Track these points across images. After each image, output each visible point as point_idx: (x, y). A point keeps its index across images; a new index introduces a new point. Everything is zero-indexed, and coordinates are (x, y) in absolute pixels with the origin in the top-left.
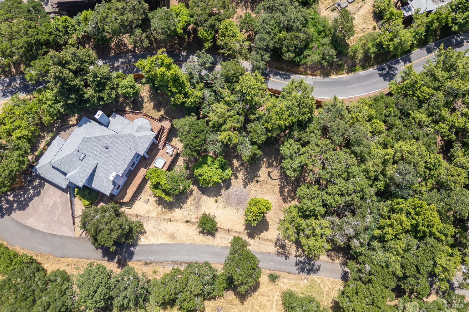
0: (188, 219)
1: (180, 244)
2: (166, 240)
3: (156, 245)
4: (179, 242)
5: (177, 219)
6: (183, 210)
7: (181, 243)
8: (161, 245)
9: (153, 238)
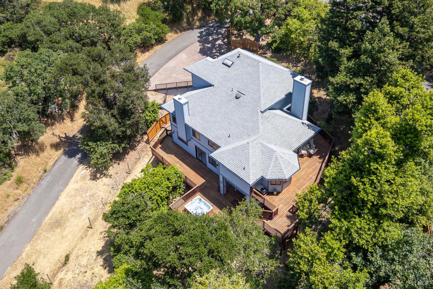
0: (71, 263)
1: (35, 233)
2: (59, 210)
3: (62, 191)
4: (40, 231)
5: (85, 240)
6: (95, 255)
7: (35, 237)
8: (57, 199)
9: (77, 187)
